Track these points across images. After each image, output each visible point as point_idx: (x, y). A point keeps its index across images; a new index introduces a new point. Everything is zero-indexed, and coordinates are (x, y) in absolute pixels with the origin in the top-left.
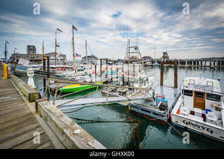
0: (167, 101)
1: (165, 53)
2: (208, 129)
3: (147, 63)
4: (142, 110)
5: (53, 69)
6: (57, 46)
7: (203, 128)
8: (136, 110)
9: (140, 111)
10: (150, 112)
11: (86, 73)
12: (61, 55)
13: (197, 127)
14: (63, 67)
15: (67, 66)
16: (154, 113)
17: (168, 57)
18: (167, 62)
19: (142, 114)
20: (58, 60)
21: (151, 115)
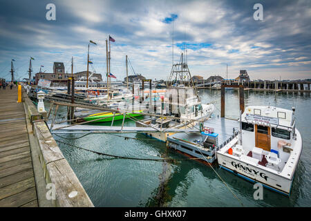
0: (215, 137)
1: (243, 72)
2: (261, 174)
3: (215, 86)
4: (183, 147)
5: (83, 93)
6: (89, 62)
7: (256, 173)
8: (175, 146)
9: (180, 148)
10: (192, 150)
11: (123, 98)
12: (95, 75)
13: (248, 172)
14: (96, 91)
15: (102, 89)
16: (196, 152)
17: (247, 78)
18: (246, 85)
19: (182, 152)
20: (90, 81)
21: (193, 153)
